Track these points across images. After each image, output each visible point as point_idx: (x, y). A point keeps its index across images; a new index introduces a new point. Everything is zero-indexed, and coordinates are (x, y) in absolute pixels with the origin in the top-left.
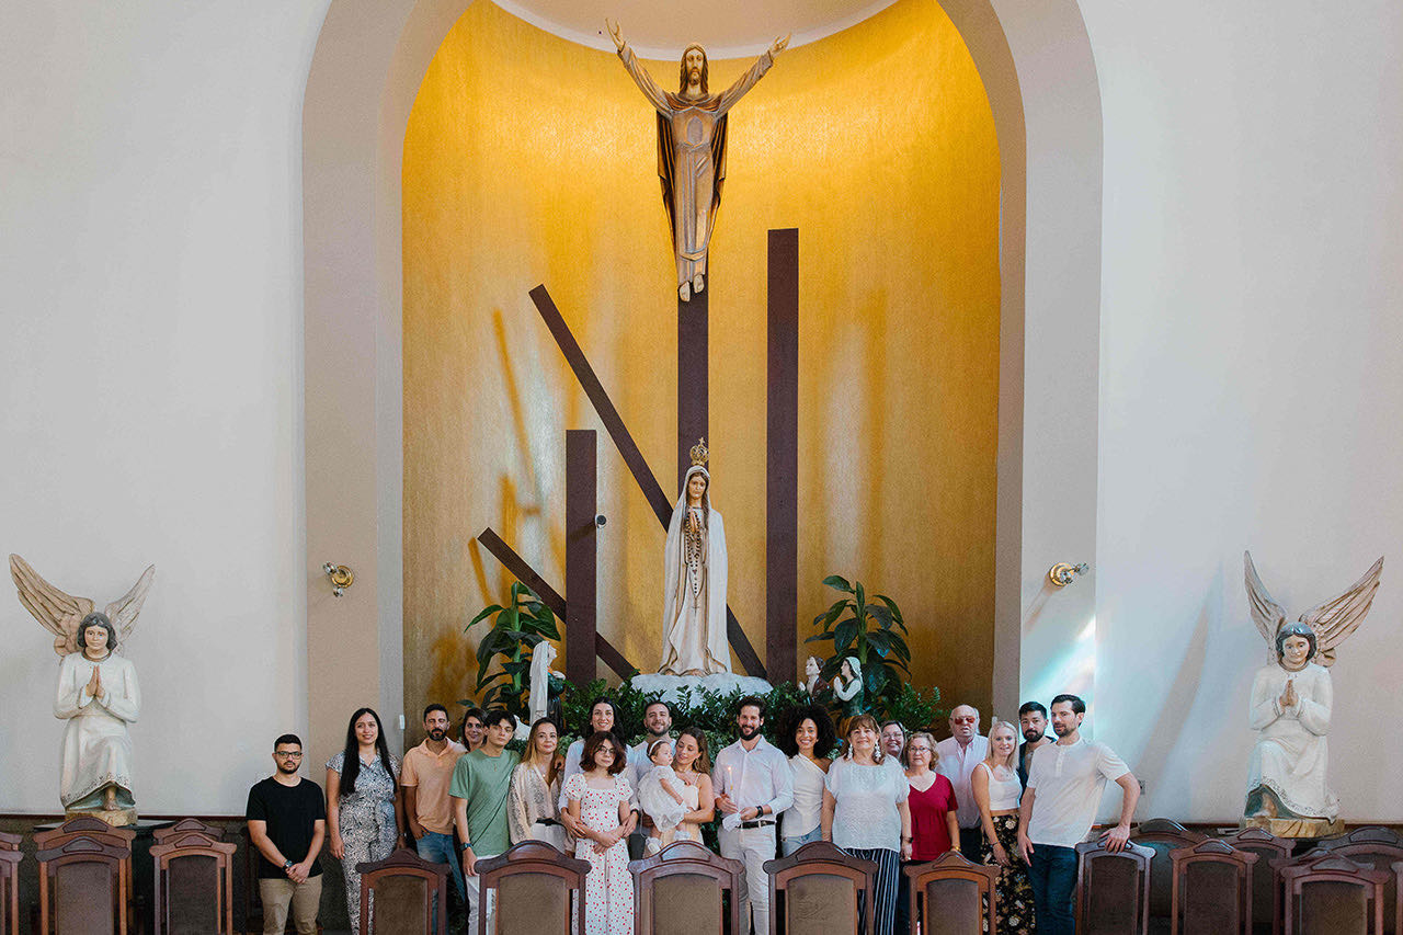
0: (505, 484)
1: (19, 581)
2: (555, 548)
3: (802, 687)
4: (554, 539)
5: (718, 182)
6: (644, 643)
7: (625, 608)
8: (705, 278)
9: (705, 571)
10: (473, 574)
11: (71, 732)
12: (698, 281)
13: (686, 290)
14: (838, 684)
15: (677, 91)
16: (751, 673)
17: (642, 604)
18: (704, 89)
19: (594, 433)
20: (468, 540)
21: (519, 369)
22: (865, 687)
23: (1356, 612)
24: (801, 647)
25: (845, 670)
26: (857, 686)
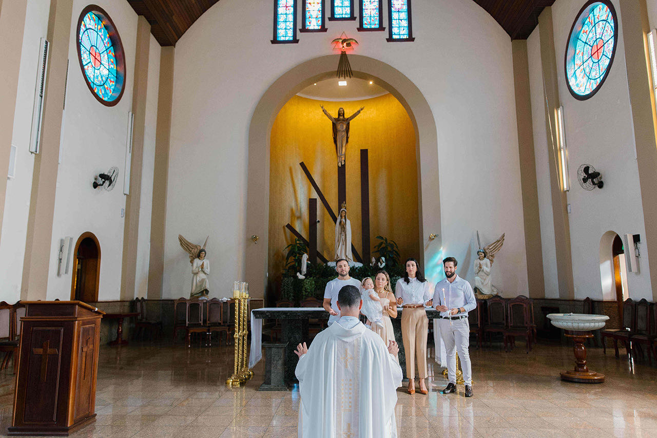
0: (292, 210)
1: (180, 241)
2: (305, 227)
3: (371, 264)
4: (305, 225)
5: (347, 138)
6: (329, 253)
7: (324, 243)
8: (345, 161)
9: (346, 235)
10: (284, 235)
11: (195, 277)
12: (343, 161)
13: (340, 164)
14: (379, 264)
15: (337, 117)
16: (358, 262)
17: (329, 242)
18: (344, 117)
19: (316, 199)
20: (282, 226)
21: (296, 181)
22: (386, 265)
23: (499, 246)
24: (371, 254)
25: (381, 260)
26: (384, 264)
